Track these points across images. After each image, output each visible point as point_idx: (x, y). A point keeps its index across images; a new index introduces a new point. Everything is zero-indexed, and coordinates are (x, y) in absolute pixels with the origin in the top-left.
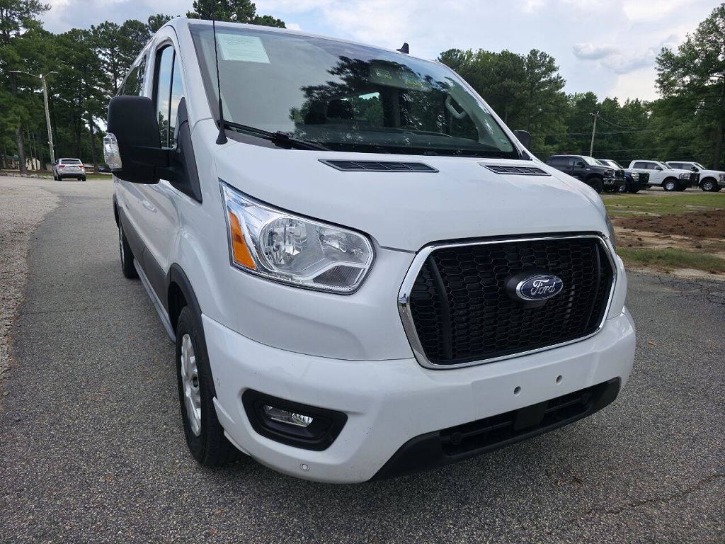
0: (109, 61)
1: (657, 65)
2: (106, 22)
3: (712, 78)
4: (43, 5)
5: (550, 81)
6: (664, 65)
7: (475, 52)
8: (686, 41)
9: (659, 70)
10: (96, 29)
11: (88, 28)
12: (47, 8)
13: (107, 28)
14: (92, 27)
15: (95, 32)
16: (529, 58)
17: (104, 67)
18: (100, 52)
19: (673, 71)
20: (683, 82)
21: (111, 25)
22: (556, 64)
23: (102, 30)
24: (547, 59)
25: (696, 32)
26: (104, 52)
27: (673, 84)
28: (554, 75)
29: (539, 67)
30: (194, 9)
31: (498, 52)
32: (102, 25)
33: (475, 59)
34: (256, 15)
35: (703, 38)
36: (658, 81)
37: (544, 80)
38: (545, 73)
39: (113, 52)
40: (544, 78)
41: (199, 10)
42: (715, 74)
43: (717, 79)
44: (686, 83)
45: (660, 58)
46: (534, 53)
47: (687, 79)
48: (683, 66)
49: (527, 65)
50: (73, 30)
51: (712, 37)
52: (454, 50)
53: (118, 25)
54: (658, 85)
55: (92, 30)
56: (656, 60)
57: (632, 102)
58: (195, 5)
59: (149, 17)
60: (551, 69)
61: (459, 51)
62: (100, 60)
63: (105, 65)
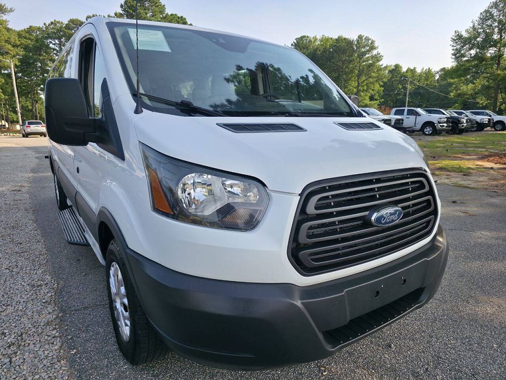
0: (58, 49)
1: (452, 43)
2: (55, 20)
3: (490, 51)
4: (9, 8)
5: (372, 57)
6: (456, 42)
7: (319, 37)
8: (472, 26)
9: (453, 46)
10: (47, 25)
11: (41, 25)
12: (11, 10)
13: (55, 25)
14: (45, 24)
15: (46, 28)
16: (358, 41)
17: (54, 54)
18: (51, 42)
19: (463, 47)
20: (471, 54)
21: (58, 22)
22: (376, 45)
23: (52, 26)
24: (370, 41)
25: (478, 19)
26: (54, 42)
27: (463, 56)
28: (375, 52)
29: (364, 47)
30: (120, 9)
31: (335, 37)
32: (52, 23)
33: (319, 43)
34: (166, 13)
35: (483, 23)
36: (453, 54)
37: (369, 55)
38: (369, 51)
39: (60, 42)
40: (368, 54)
41: (124, 10)
42: (491, 48)
43: (493, 52)
44: (473, 55)
45: (454, 38)
46: (360, 37)
47: (473, 52)
48: (470, 43)
49: (356, 45)
50: (31, 27)
51: (489, 22)
52: (304, 36)
53: (63, 22)
54: (453, 57)
55: (44, 26)
56: (451, 39)
57: (426, 70)
58: (122, 6)
59: (86, 16)
60: (373, 48)
61: (308, 37)
62: (51, 48)
63: (55, 52)
